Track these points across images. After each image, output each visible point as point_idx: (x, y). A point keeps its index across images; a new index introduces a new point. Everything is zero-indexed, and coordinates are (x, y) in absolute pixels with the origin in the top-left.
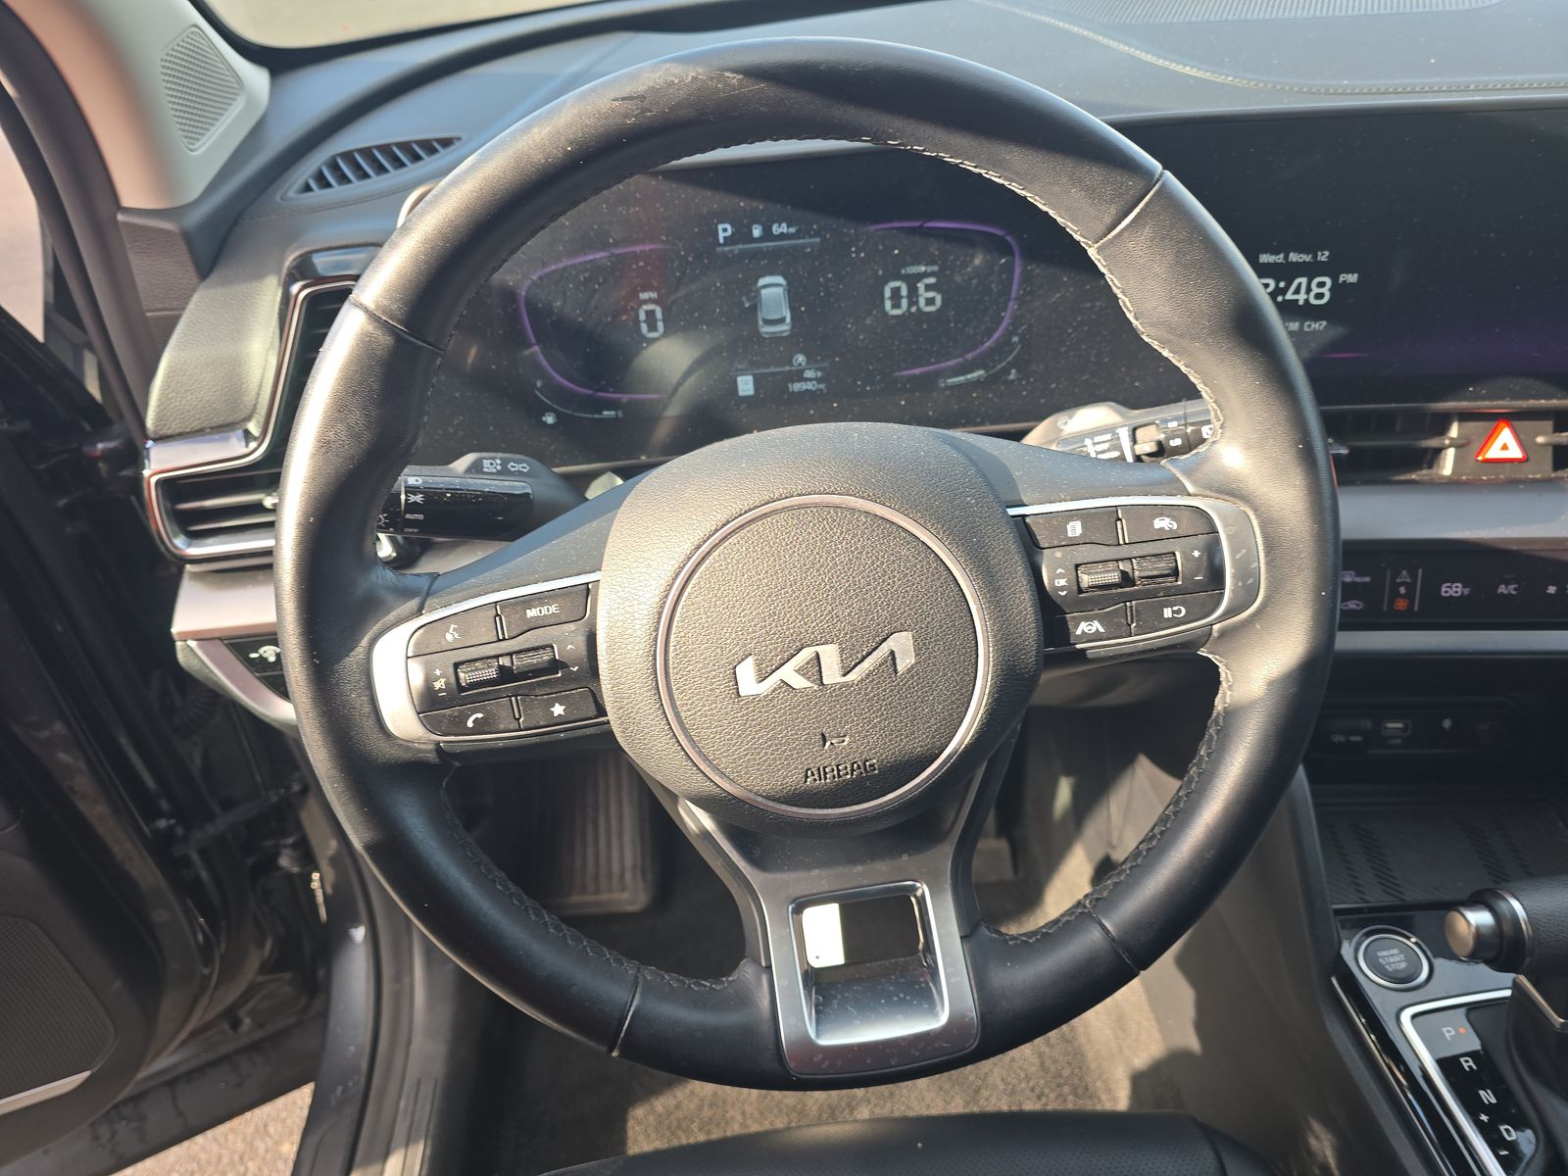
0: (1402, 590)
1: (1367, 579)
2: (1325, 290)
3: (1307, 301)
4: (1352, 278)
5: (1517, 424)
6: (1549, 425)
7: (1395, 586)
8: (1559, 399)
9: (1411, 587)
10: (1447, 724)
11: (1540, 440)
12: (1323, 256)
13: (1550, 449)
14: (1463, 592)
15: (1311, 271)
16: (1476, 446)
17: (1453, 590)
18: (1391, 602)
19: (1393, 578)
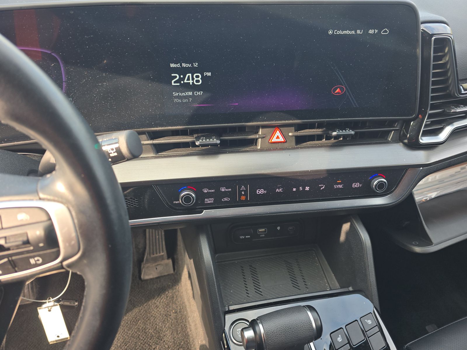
0: (243, 193)
1: (230, 190)
2: (199, 79)
3: (193, 83)
4: (209, 74)
5: (281, 129)
6: (293, 128)
7: (240, 192)
8: (292, 120)
9: (246, 191)
10: (279, 228)
11: (290, 134)
12: (196, 65)
13: (294, 137)
14: (264, 192)
15: (193, 71)
16: (268, 137)
17: (261, 192)
18: (240, 197)
19: (239, 189)
